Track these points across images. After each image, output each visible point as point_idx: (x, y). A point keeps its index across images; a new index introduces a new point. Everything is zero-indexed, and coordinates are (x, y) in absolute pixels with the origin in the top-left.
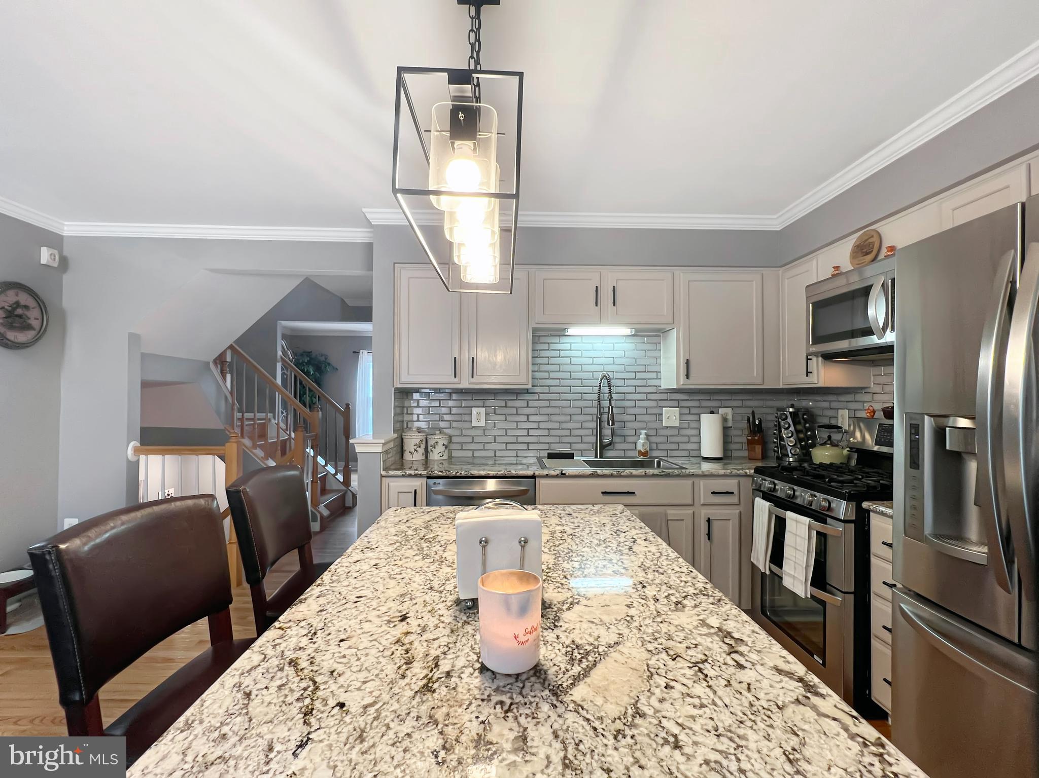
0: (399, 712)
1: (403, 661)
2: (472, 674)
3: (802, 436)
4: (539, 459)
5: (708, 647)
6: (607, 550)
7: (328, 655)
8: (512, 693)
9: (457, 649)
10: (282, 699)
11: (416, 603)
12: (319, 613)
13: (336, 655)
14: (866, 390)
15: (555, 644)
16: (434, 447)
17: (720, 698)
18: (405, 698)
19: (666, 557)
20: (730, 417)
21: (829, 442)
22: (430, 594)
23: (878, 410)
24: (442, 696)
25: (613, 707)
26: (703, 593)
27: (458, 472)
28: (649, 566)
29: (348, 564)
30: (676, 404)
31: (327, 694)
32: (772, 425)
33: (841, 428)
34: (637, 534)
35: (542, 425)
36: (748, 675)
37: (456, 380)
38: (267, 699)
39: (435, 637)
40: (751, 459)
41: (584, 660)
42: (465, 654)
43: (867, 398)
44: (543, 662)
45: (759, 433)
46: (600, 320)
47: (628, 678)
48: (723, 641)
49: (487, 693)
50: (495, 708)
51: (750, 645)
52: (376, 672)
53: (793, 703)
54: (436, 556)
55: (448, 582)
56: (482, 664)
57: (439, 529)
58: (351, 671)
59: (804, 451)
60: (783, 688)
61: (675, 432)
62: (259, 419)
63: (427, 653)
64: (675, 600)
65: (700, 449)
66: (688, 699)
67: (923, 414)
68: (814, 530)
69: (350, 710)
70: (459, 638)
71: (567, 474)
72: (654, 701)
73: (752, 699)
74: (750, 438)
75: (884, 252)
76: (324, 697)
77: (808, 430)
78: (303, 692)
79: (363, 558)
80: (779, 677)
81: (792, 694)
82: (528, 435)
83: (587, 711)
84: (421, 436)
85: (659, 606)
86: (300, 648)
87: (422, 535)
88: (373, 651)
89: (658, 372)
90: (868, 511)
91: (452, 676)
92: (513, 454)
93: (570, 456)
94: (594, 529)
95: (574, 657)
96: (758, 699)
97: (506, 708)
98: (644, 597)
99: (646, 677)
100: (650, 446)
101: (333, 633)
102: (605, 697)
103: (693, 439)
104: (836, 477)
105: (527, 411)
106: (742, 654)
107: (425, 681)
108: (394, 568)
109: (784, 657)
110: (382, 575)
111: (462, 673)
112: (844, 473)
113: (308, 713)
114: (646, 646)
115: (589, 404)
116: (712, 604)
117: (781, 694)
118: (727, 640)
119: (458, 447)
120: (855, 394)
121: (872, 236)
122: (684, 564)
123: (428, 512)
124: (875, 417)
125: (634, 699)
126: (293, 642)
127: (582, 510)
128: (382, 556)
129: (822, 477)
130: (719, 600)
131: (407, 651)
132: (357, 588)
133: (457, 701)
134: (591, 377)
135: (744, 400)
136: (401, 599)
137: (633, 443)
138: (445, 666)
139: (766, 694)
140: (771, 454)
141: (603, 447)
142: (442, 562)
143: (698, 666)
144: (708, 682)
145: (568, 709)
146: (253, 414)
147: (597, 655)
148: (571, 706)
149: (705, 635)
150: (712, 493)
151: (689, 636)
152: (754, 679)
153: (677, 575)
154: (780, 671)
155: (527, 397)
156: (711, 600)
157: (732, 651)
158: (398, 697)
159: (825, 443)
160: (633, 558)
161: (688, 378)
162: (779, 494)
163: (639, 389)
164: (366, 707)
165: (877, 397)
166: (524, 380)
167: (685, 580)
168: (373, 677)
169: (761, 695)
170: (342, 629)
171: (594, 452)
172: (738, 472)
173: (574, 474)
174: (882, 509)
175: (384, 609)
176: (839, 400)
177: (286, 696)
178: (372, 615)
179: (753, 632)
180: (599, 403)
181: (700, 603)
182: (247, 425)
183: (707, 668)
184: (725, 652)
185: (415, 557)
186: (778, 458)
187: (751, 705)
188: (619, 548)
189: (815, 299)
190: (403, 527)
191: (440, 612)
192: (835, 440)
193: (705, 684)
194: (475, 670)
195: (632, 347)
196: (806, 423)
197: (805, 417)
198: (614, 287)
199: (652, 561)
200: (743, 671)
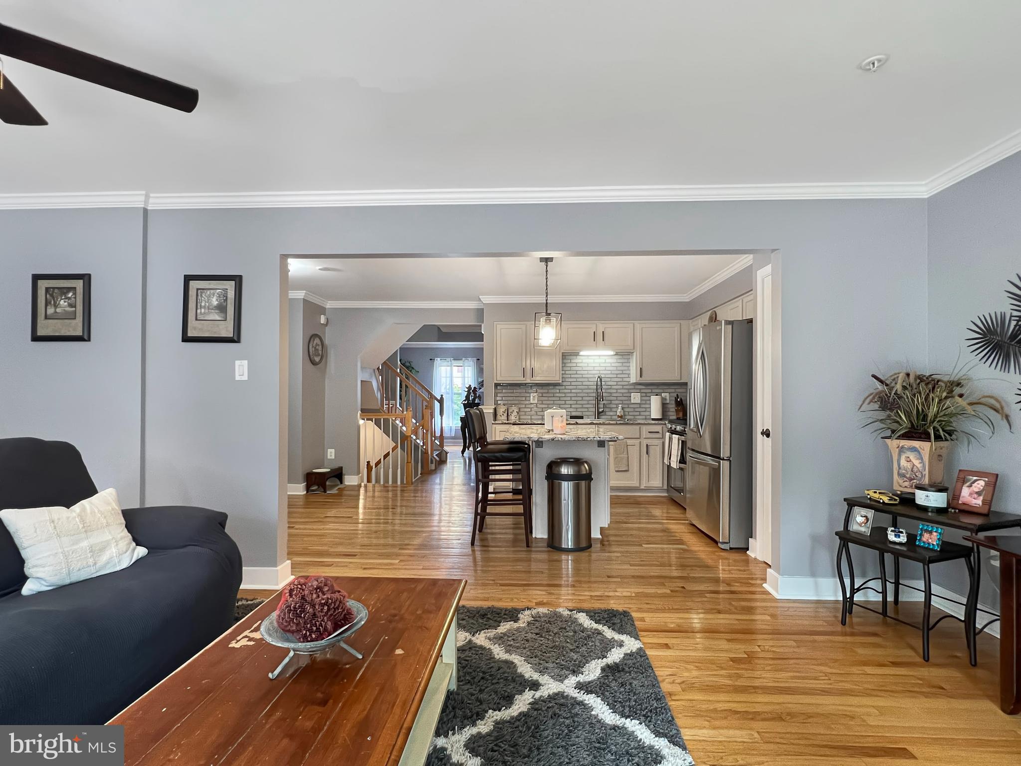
16: (512, 413)
20: (668, 398)
30: (637, 391)
35: (567, 402)
37: (524, 379)
45: (680, 406)
46: (596, 347)
61: (638, 406)
65: (649, 415)
74: (676, 408)
84: (505, 407)
89: (628, 374)
93: (581, 418)
100: (624, 413)
103: (647, 409)
105: (559, 395)
115: (592, 391)
119: (523, 413)
134: (592, 377)
135: (674, 388)
137: (615, 412)
141: (599, 413)
150: (649, 432)
155: (559, 387)
161: (642, 377)
163: (619, 383)
166: (558, 379)
171: (594, 416)
173: (582, 423)
180: (597, 391)
195: (615, 361)
198: (603, 331)
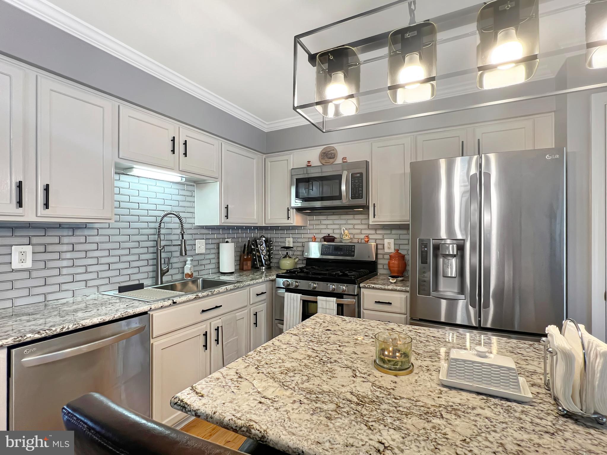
21: (287, 256)
23: (318, 238)
30: (203, 237)
45: (251, 253)
61: (203, 257)
65: (218, 268)
67: (430, 239)
68: (336, 303)
71: (178, 302)
74: (245, 257)
89: (192, 213)
93: (140, 286)
103: (212, 261)
120: (297, 229)
121: (333, 150)
135: (237, 233)
137: (177, 268)
141: (163, 274)
150: (257, 295)
161: (227, 218)
165: (310, 231)
172: (267, 279)
173: (183, 301)
176: (287, 233)
189: (298, 176)
198: (186, 141)
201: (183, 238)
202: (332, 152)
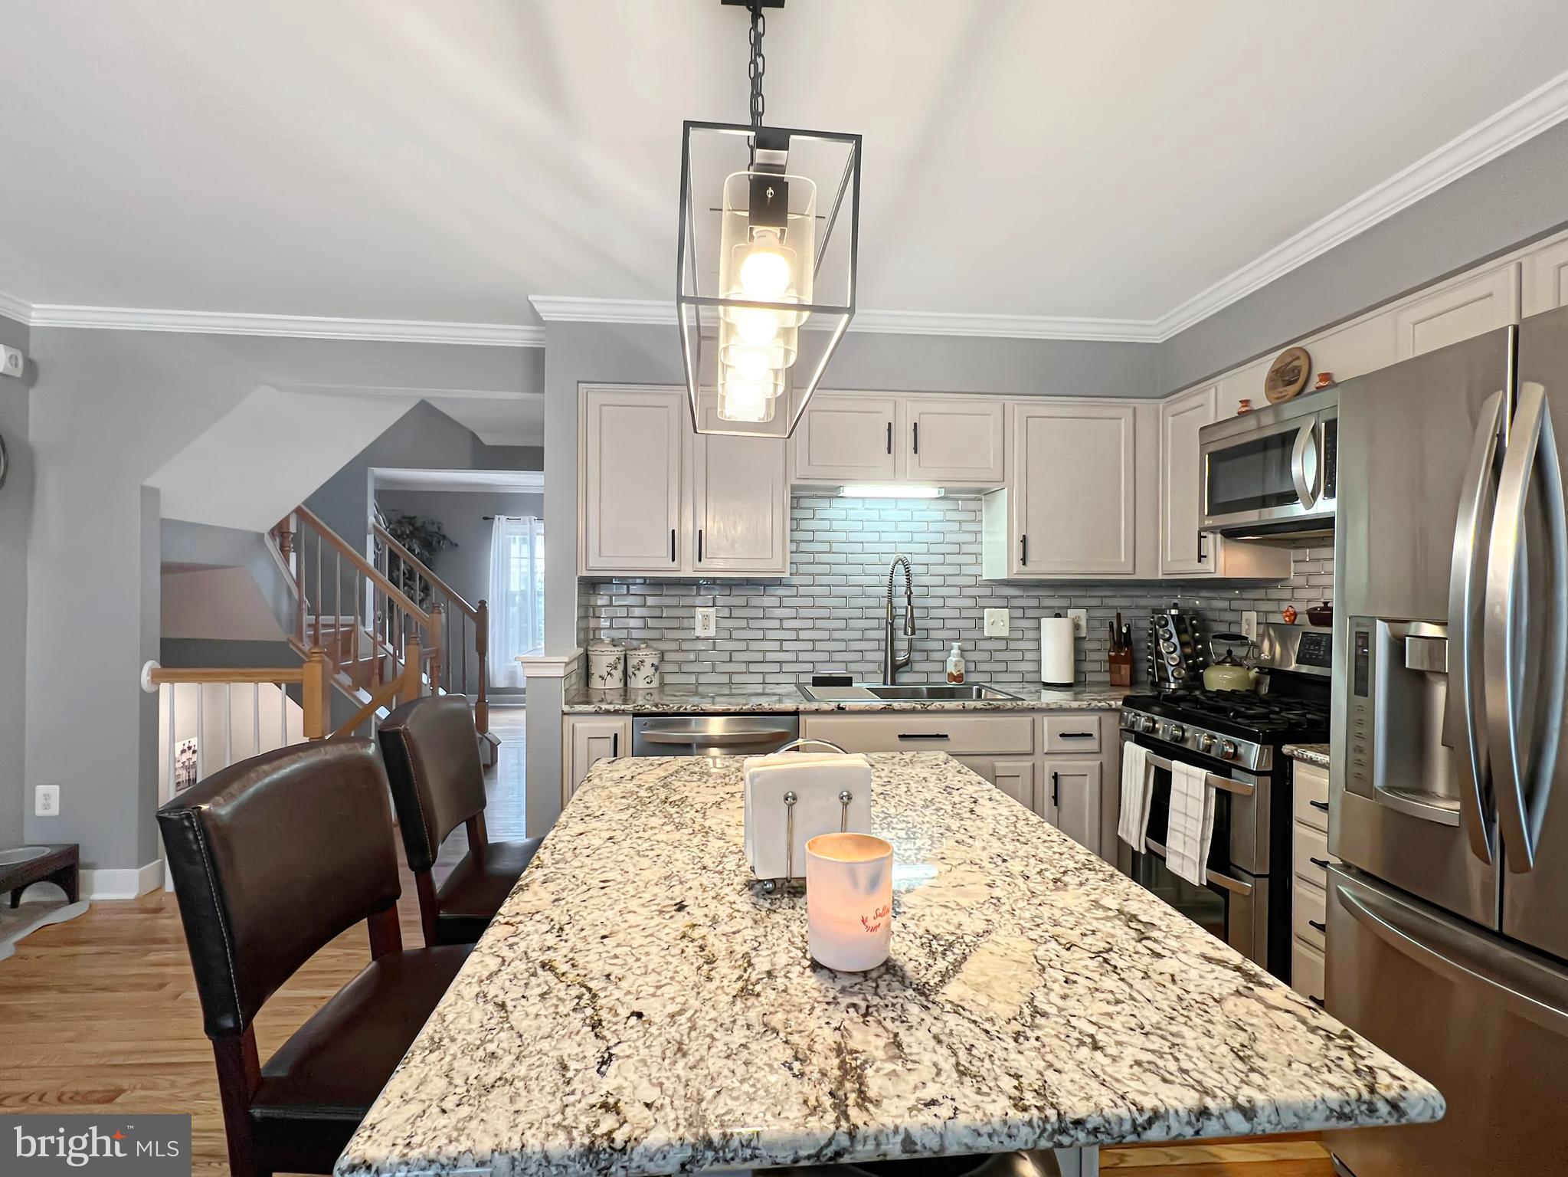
0: (720, 1021)
1: (701, 961)
2: (803, 974)
3: (1188, 650)
4: (799, 686)
5: (1109, 933)
6: (939, 814)
7: (592, 957)
8: (864, 994)
9: (771, 943)
10: (552, 1010)
11: (691, 888)
12: (556, 903)
13: (604, 955)
14: (1283, 583)
15: (902, 935)
16: (639, 669)
17: (1139, 992)
18: (722, 1004)
19: (1025, 822)
20: (1083, 623)
21: (1229, 660)
22: (706, 875)
23: (1302, 613)
24: (772, 1000)
25: (1003, 1006)
26: (1087, 866)
27: (680, 707)
28: (1004, 833)
29: (569, 838)
30: (1004, 602)
31: (613, 1002)
32: (1144, 634)
33: (1246, 638)
34: (976, 792)
35: (803, 635)
36: (1169, 965)
37: (675, 565)
38: (532, 1010)
39: (734, 929)
40: (1114, 685)
41: (948, 953)
42: (784, 949)
43: (1286, 594)
44: (894, 957)
45: (1126, 646)
46: (893, 473)
47: (1014, 973)
48: (1129, 926)
49: (831, 994)
50: (848, 1012)
51: (1165, 929)
52: (670, 974)
53: (1232, 995)
54: (694, 825)
55: (725, 860)
56: (812, 960)
57: (685, 788)
58: (633, 974)
59: (1192, 674)
60: (1216, 978)
61: (1002, 645)
62: (343, 626)
63: (731, 949)
64: (1052, 877)
65: (1039, 671)
66: (1097, 994)
67: (1373, 619)
68: (1213, 786)
69: (652, 1020)
70: (769, 930)
71: (847, 709)
72: (1054, 998)
73: (1180, 992)
74: (1113, 654)
75: (1315, 382)
76: (610, 1005)
77: (1197, 641)
78: (577, 1000)
79: (588, 829)
80: (1209, 967)
81: (1230, 985)
82: (781, 650)
83: (971, 1011)
84: (618, 652)
85: (1031, 885)
86: (549, 948)
87: (663, 798)
88: (654, 949)
89: (978, 555)
90: (1290, 758)
91: (776, 977)
92: (759, 678)
93: (847, 682)
94: (913, 785)
95: (934, 950)
96: (1188, 992)
97: (863, 1011)
98: (1008, 874)
99: (1036, 971)
100: (966, 666)
101: (588, 928)
102: (989, 996)
103: (1029, 656)
104: (1243, 709)
105: (778, 612)
106: (1156, 941)
107: (740, 984)
108: (640, 842)
109: (1212, 943)
110: (626, 851)
111: (788, 972)
112: (1254, 704)
113: (596, 1025)
114: (1027, 934)
115: (874, 601)
116: (1103, 880)
117: (1216, 986)
118: (1133, 925)
119: (674, 668)
120: (1266, 588)
121: (1298, 358)
122: (1052, 831)
123: (660, 765)
124: (1296, 623)
125: (1028, 996)
126: (535, 940)
127: (886, 759)
128: (614, 826)
129: (1224, 711)
130: (1112, 876)
131: (702, 948)
132: (596, 870)
133: (794, 1006)
134: (877, 561)
135: (1106, 597)
136: (667, 883)
137: (940, 661)
138: (762, 964)
139: (1196, 986)
140: (1143, 677)
141: (896, 668)
142: (707, 833)
143: (1102, 955)
144: (1119, 974)
145: (945, 1010)
146: (334, 617)
147: (964, 946)
148: (948, 1007)
149: (1101, 919)
150: (1062, 735)
151: (1082, 921)
152: (1178, 970)
153: (1046, 844)
154: (1209, 960)
155: (781, 591)
156: (1101, 876)
157: (1142, 938)
158: (711, 1004)
159: (1224, 662)
160: (979, 823)
161: (1024, 564)
162: (1160, 735)
163: (950, 580)
164: (673, 1016)
165: (1298, 594)
166: (779, 566)
167: (1060, 851)
168: (668, 981)
169: (1191, 988)
170: (598, 923)
171: (882, 675)
172: (1100, 704)
173: (858, 708)
174: (1311, 754)
175: (647, 896)
176: (1244, 597)
177: (557, 1006)
178: (633, 904)
179: (1166, 914)
180: (890, 601)
181: (1087, 880)
182: (324, 634)
183: (1114, 958)
184: (1133, 939)
185: (664, 827)
186: (1153, 683)
187: (1180, 999)
188: (955, 811)
189: (1213, 448)
190: (630, 786)
191: (731, 898)
192: (1238, 657)
193: (1116, 977)
194: (805, 968)
195: (941, 515)
196: (1195, 631)
197: (1194, 622)
198: (915, 424)
199: (1007, 827)
200: (1161, 961)
201: (909, 604)
202: (1296, 363)
